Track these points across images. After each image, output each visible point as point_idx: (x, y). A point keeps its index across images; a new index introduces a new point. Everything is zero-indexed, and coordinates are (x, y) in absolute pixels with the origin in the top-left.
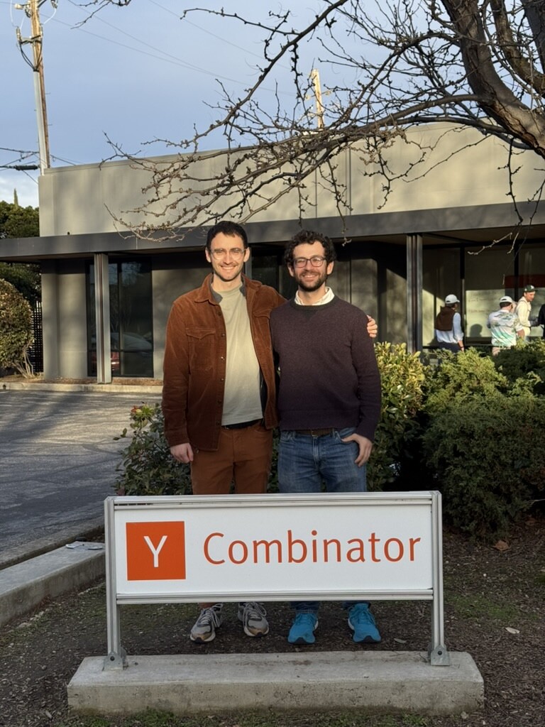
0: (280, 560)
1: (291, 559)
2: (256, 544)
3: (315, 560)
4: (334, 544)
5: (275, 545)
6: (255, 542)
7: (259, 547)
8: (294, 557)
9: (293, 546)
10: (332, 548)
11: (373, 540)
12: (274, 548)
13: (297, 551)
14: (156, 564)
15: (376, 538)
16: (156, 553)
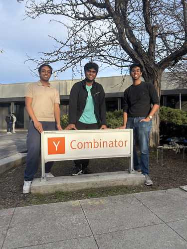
0: (91, 147)
2: (85, 143)
3: (101, 147)
4: (106, 143)
5: (90, 143)
8: (95, 146)
9: (95, 143)
11: (116, 141)
14: (57, 150)
16: (56, 146)
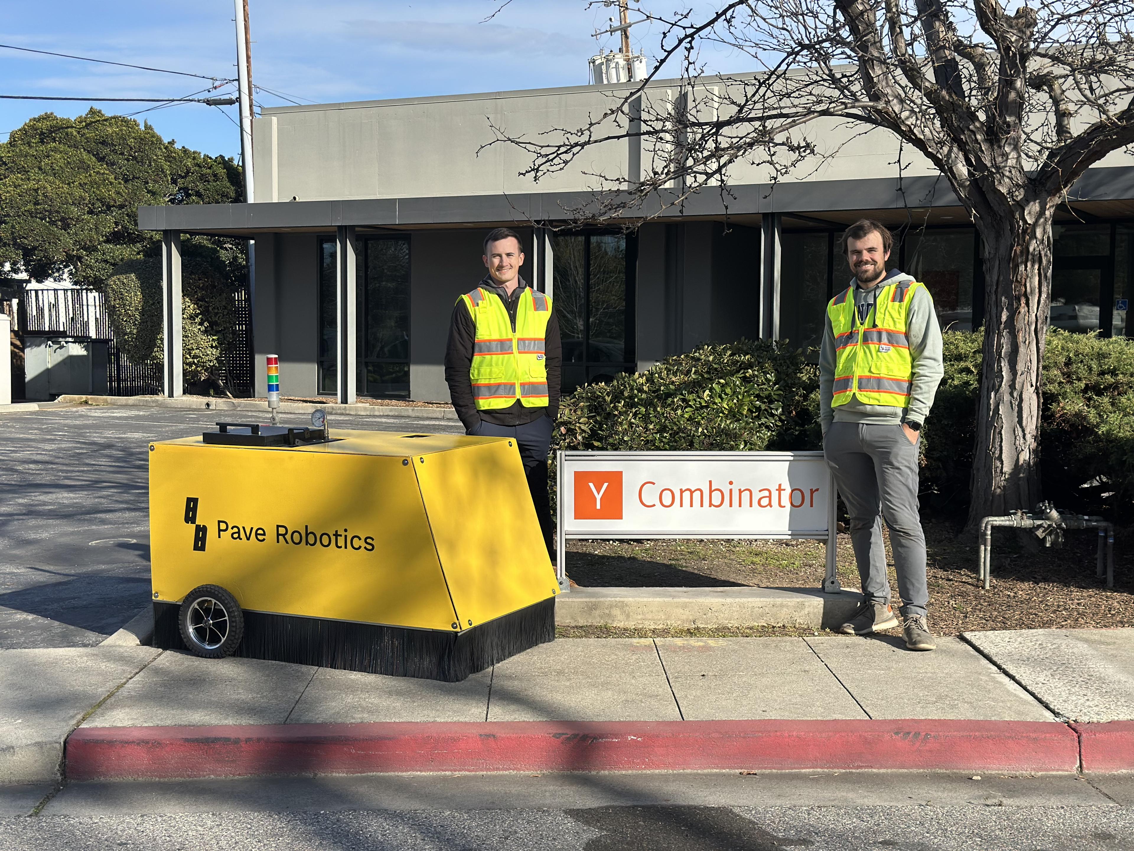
0: (702, 506)
1: (711, 505)
2: (682, 492)
3: (731, 506)
4: (748, 492)
5: (698, 492)
6: (681, 490)
7: (684, 494)
8: (713, 502)
9: (713, 494)
10: (746, 495)
11: (780, 490)
12: (697, 495)
13: (716, 498)
14: (598, 507)
15: (782, 488)
16: (598, 497)
